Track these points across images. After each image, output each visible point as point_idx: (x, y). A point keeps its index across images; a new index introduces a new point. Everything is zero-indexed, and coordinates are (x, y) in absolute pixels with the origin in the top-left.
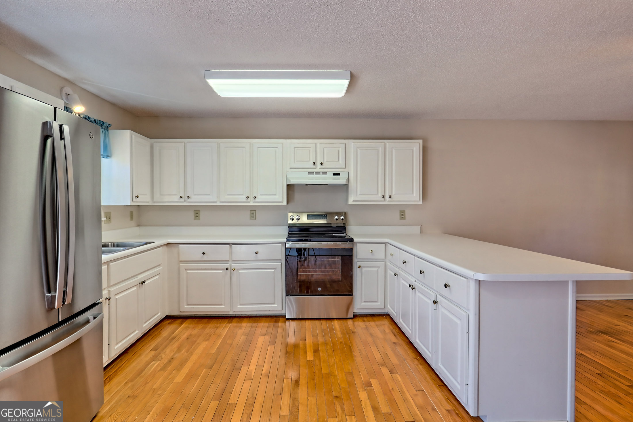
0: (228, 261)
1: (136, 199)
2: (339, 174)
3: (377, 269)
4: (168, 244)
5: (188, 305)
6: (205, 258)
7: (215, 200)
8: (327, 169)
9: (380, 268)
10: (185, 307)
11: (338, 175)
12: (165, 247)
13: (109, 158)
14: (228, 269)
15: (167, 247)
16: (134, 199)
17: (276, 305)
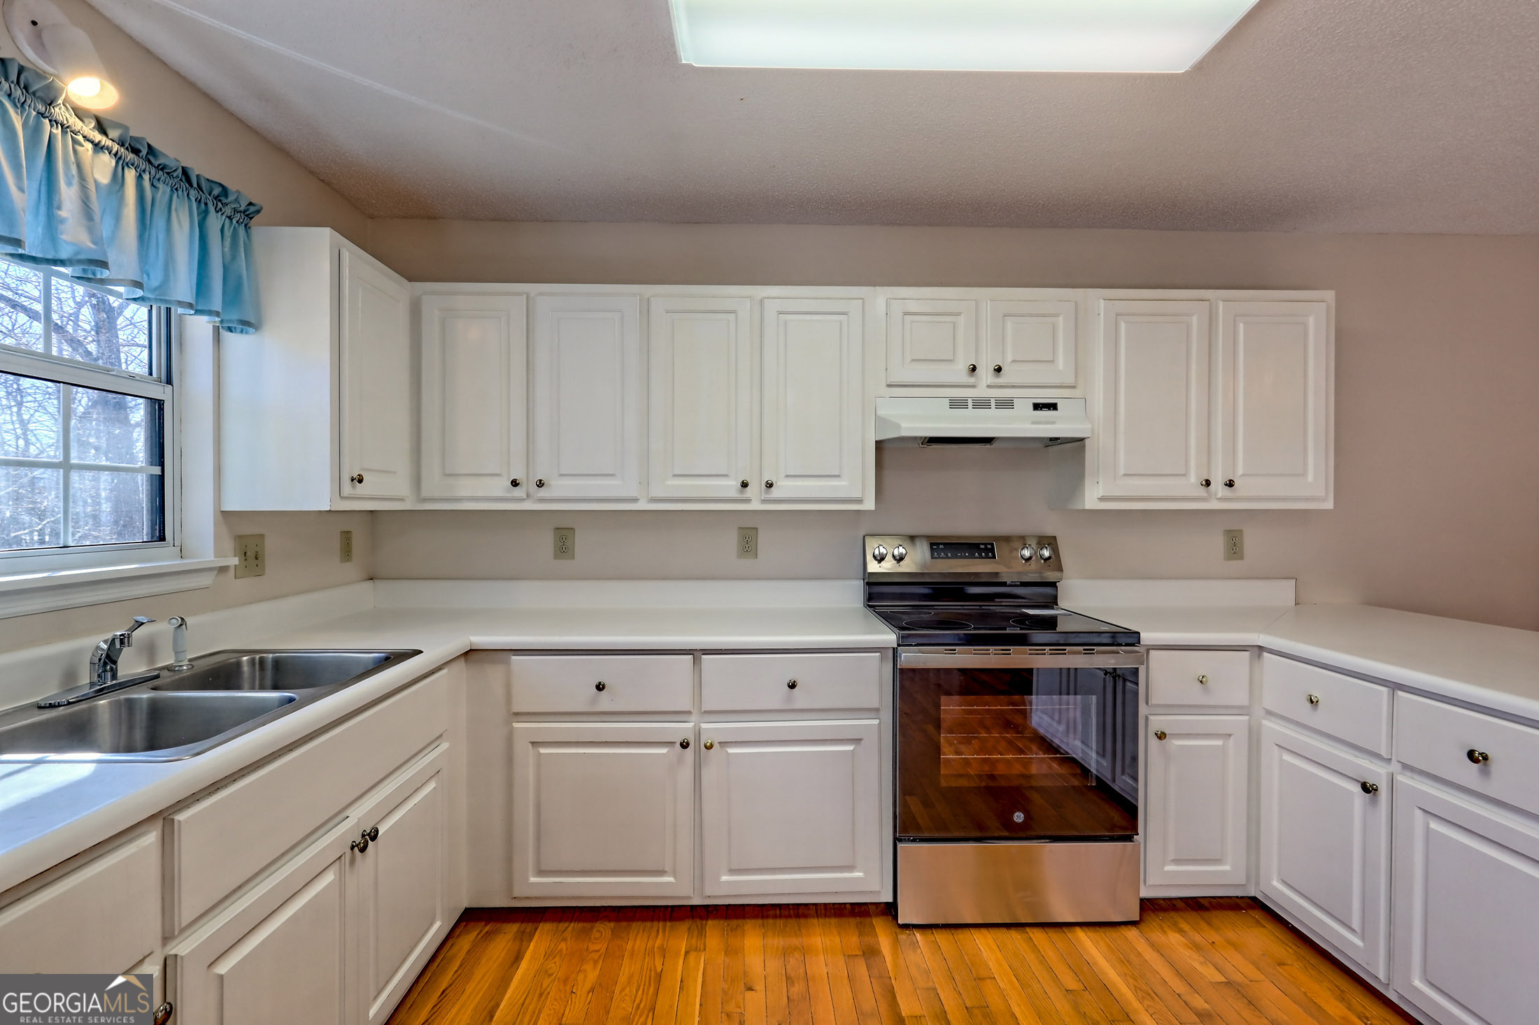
0: (689, 713)
1: (354, 487)
2: (1053, 407)
3: (1219, 743)
4: (470, 654)
5: (541, 873)
6: (605, 702)
7: (634, 494)
8: (1013, 387)
9: (1232, 738)
10: (533, 879)
11: (1050, 409)
12: (461, 665)
13: (251, 330)
14: (688, 744)
15: (466, 661)
16: (347, 489)
17: (860, 874)
